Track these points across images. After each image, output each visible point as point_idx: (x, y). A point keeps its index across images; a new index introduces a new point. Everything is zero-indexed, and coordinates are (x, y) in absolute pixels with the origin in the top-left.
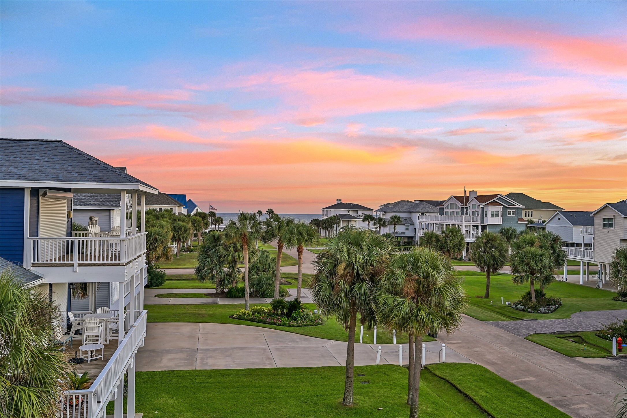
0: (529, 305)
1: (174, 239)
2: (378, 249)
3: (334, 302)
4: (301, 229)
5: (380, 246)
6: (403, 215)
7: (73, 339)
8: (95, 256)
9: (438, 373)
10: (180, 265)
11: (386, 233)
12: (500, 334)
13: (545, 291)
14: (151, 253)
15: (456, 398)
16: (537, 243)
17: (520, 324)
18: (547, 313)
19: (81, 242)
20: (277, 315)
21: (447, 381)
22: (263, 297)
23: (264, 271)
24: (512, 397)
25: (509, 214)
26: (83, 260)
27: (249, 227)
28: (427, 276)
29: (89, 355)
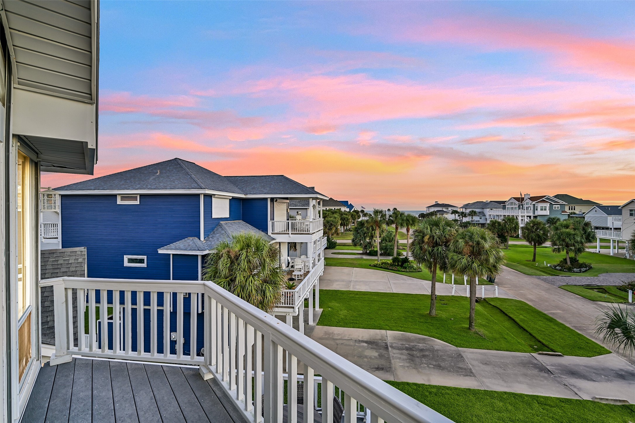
0: (565, 267)
1: (341, 225)
2: (449, 228)
3: (422, 257)
4: (408, 218)
5: (450, 226)
6: (477, 210)
7: (290, 269)
8: (300, 230)
9: (492, 303)
10: (344, 238)
11: (467, 221)
12: (540, 284)
13: (578, 259)
14: (329, 231)
15: (502, 318)
16: (571, 226)
17: (556, 278)
18: (579, 272)
19: (292, 223)
20: (395, 265)
21: (498, 308)
22: (388, 256)
23: (389, 242)
24: (542, 321)
25: (554, 208)
26: (293, 231)
27: (379, 217)
28: (478, 243)
29: (297, 277)
